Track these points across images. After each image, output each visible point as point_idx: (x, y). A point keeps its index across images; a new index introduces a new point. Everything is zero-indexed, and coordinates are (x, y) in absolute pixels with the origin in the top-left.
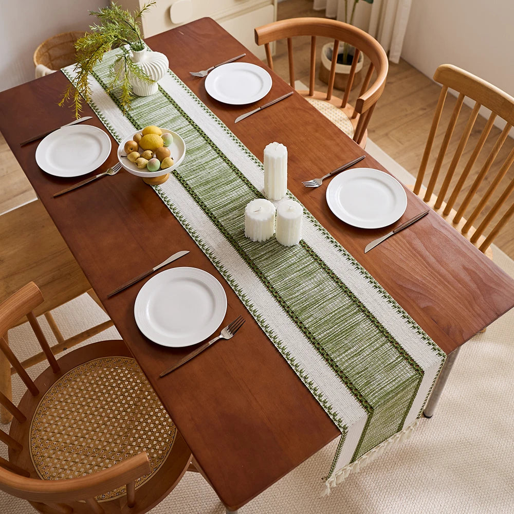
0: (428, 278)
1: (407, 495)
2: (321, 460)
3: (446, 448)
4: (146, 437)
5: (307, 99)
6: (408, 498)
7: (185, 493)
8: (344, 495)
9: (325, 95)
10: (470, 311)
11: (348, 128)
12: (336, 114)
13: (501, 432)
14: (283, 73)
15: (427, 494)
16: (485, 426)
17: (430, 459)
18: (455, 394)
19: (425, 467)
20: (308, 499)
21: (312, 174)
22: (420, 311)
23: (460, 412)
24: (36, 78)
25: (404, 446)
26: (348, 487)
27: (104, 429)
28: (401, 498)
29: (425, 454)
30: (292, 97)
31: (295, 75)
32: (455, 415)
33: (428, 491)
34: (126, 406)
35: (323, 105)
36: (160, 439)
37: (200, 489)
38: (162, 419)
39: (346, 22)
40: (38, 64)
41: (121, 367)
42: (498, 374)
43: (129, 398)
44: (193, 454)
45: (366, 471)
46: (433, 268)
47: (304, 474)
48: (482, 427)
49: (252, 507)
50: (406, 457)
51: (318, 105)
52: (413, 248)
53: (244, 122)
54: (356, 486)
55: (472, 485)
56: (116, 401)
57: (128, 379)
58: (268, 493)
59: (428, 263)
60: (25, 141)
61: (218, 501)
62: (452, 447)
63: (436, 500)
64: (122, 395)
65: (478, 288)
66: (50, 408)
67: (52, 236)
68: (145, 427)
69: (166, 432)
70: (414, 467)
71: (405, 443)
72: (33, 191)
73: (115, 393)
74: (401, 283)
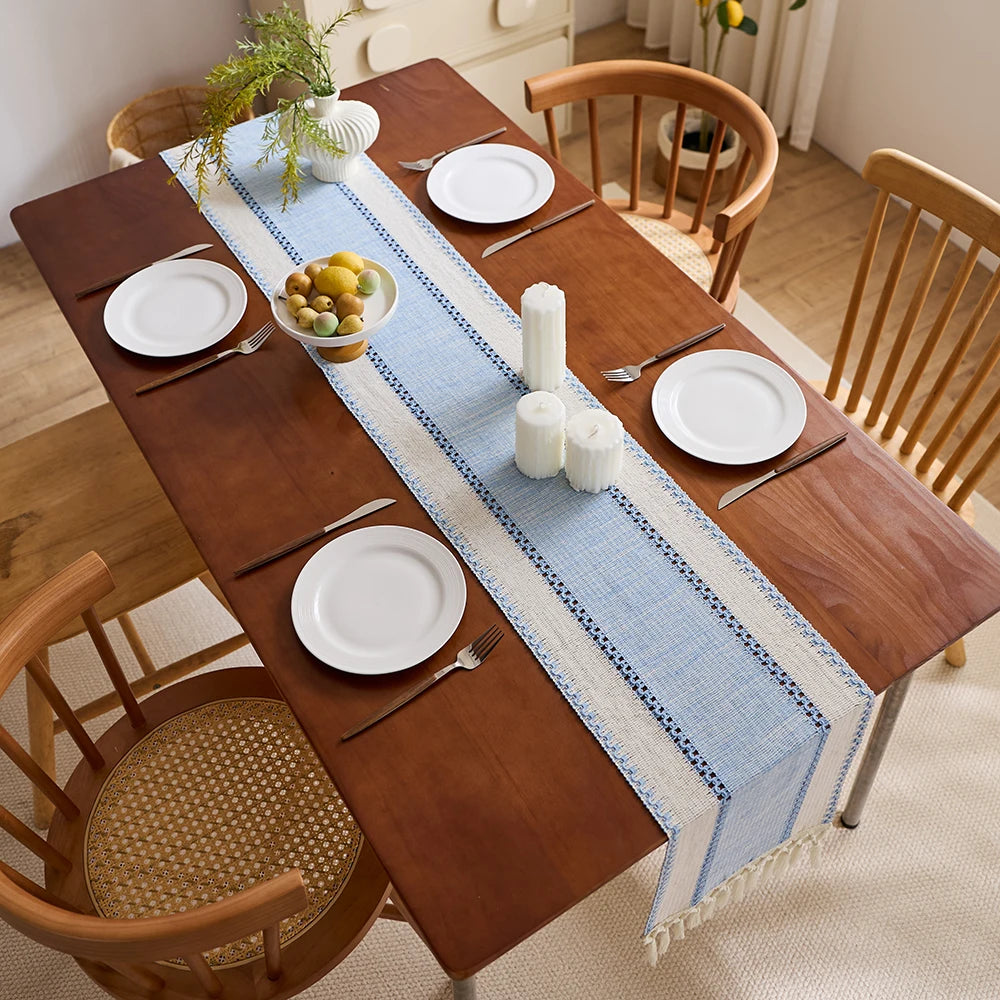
0: (841, 553)
1: (806, 974)
2: (643, 905)
3: (883, 886)
4: (306, 850)
5: (625, 217)
6: (809, 979)
7: (382, 964)
8: (685, 973)
9: (660, 210)
10: (919, 616)
11: (701, 271)
12: (680, 244)
13: (990, 858)
14: (581, 169)
15: (845, 972)
16: (959, 844)
17: (853, 907)
18: (903, 783)
19: (843, 922)
20: (617, 978)
21: (625, 355)
22: (823, 614)
23: (912, 818)
24: (111, 170)
25: (803, 881)
26: (693, 957)
27: (226, 833)
28: (795, 980)
29: (842, 897)
30: (591, 210)
31: (604, 172)
32: (902, 823)
33: (846, 967)
34: (269, 790)
35: (656, 227)
36: (331, 853)
37: (410, 956)
38: (336, 816)
39: (706, 71)
40: (116, 147)
41: (259, 718)
42: (987, 747)
43: (274, 776)
44: (393, 883)
45: (728, 927)
46: (851, 533)
47: (609, 931)
48: (953, 846)
49: (509, 991)
50: (807, 901)
51: (646, 227)
52: (815, 495)
53: (501, 257)
54: (708, 956)
55: (932, 957)
56: (250, 781)
57: (272, 741)
58: (540, 966)
59: (842, 524)
60: (85, 289)
61: (443, 980)
62: (894, 883)
63: (862, 984)
64: (261, 770)
65: (937, 571)
66: (124, 793)
67: (135, 473)
68: (304, 830)
69: (342, 840)
70: (822, 921)
71: (805, 876)
72: (102, 390)
73: (248, 766)
74: (790, 562)
